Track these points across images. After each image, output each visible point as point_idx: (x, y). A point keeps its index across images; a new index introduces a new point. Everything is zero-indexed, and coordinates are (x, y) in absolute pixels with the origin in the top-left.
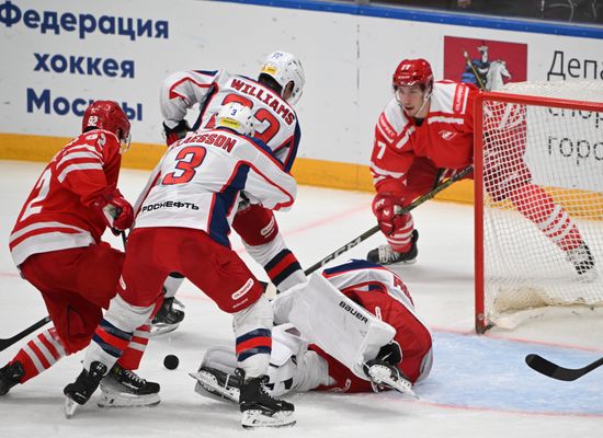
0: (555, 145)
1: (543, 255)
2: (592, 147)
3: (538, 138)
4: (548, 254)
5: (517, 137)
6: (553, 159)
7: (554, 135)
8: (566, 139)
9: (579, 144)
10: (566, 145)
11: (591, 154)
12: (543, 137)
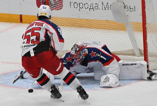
0: (72, 4)
1: (70, 40)
2: (84, 5)
3: (67, 3)
4: (72, 40)
5: (60, 3)
6: (72, 9)
7: (72, 1)
8: (76, 3)
9: (79, 4)
10: (76, 4)
11: (84, 7)
12: (68, 2)
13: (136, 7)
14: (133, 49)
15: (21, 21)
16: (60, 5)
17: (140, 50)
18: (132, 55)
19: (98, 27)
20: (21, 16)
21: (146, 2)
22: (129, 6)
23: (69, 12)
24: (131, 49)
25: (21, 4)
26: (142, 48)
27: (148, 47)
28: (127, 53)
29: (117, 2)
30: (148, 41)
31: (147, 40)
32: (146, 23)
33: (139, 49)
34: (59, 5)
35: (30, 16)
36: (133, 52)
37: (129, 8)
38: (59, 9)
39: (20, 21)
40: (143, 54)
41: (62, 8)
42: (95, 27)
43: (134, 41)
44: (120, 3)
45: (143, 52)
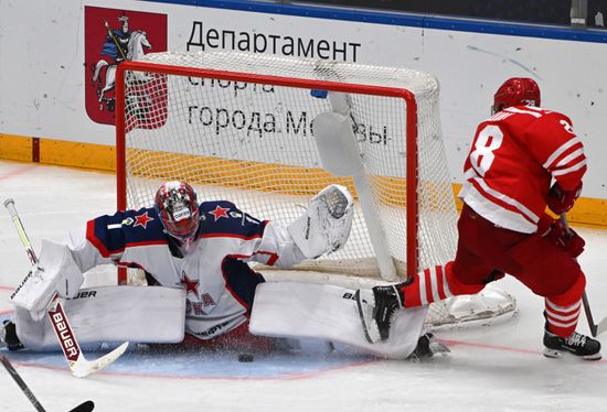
3: (180, 106)
6: (195, 127)
7: (195, 104)
8: (207, 108)
10: (206, 112)
12: (184, 105)
13: (389, 132)
14: (373, 258)
15: (36, 158)
16: (161, 112)
17: (395, 261)
18: (370, 276)
19: (263, 185)
20: (36, 142)
21: (419, 116)
22: (368, 128)
23: (186, 135)
24: (370, 255)
25: (37, 106)
26: (402, 256)
27: (421, 253)
28: (355, 268)
29: (335, 111)
30: (422, 234)
31: (420, 233)
32: (417, 180)
33: (394, 259)
34: (157, 113)
35: (64, 142)
36: (374, 266)
37: (367, 133)
38: (155, 127)
39: (31, 159)
40: (406, 273)
41: (163, 123)
42: (255, 184)
43: (378, 234)
44: (341, 116)
45: (404, 269)
